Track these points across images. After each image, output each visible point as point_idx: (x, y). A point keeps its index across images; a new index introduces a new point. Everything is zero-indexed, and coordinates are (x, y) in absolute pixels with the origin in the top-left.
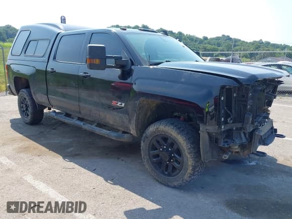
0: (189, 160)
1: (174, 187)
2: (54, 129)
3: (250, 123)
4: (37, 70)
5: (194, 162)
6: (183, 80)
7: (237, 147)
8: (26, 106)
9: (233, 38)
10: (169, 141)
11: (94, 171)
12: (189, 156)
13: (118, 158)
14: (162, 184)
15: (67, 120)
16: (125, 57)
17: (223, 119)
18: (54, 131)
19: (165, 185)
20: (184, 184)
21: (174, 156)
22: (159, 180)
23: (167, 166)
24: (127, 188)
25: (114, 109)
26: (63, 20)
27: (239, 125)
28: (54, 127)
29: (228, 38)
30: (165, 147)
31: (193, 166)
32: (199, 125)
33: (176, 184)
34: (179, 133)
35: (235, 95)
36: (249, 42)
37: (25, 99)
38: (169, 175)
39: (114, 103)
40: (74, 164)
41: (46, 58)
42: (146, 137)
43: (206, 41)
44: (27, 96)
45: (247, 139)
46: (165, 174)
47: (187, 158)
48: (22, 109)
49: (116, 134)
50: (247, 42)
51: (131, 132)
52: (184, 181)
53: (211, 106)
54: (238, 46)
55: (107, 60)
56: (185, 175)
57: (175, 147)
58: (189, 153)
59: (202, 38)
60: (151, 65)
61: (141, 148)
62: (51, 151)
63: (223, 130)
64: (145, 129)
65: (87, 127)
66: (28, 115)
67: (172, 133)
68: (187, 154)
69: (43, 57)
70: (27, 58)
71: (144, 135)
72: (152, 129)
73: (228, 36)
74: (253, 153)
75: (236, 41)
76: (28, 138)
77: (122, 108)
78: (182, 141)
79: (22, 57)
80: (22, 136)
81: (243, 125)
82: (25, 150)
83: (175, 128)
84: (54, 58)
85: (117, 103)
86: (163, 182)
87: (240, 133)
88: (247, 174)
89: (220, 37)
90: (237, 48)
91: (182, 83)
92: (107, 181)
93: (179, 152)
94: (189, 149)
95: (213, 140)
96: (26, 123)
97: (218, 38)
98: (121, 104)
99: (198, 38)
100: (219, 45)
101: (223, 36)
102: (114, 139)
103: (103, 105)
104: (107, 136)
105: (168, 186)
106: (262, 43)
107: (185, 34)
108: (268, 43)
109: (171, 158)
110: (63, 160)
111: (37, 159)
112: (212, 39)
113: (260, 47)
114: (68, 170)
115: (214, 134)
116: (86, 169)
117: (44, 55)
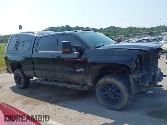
0: (125, 94)
1: (118, 110)
2: (38, 89)
3: (153, 71)
4: (25, 58)
5: (128, 95)
6: (116, 54)
7: (147, 84)
8: (20, 78)
9: (116, 27)
10: (112, 86)
11: (71, 108)
12: (125, 92)
13: (81, 100)
14: (111, 109)
15: (48, 83)
16: (81, 46)
17: (140, 71)
18: (38, 90)
19: (113, 110)
20: (124, 107)
21: (116, 93)
22: (109, 107)
23: (112, 99)
24: (93, 114)
25: (77, 73)
26: (20, 27)
27: (148, 73)
28: (37, 88)
29: (114, 27)
30: (110, 90)
31: (128, 97)
32: (129, 75)
33: (119, 108)
34: (118, 81)
35: (143, 58)
36: (125, 28)
37: (19, 74)
38: (114, 104)
39: (77, 70)
40: (59, 106)
41: (31, 51)
42: (99, 86)
43: (102, 31)
44: (20, 73)
45: (152, 79)
46: (112, 104)
47: (124, 93)
48: (17, 80)
49: (79, 87)
50: (124, 29)
51: (89, 84)
52: (124, 106)
53: (134, 65)
54: (120, 31)
55: (72, 48)
56: (124, 102)
57: (116, 89)
58: (125, 91)
59: (100, 29)
60: (96, 48)
61: (96, 92)
62: (42, 101)
63: (141, 76)
64: (97, 82)
65: (61, 85)
66: (21, 83)
67: (114, 82)
68: (124, 91)
69: (28, 50)
70: (18, 52)
71: (97, 85)
72: (102, 81)
73: (114, 26)
74: (156, 86)
75: (119, 28)
76: (26, 96)
77: (82, 72)
78: (120, 85)
79: (15, 51)
80: (21, 95)
81: (150, 73)
82: (27, 102)
83: (115, 79)
84: (36, 50)
85: (79, 70)
86: (111, 108)
87: (148, 77)
88: (152, 98)
89: (110, 27)
90: (119, 32)
91: (116, 55)
92: (81, 112)
93: (119, 91)
94: (125, 88)
95: (136, 82)
96: (20, 88)
97: (108, 28)
98: (82, 70)
99: (98, 29)
100: (109, 32)
101: (111, 26)
102: (79, 89)
103: (70, 72)
104: (74, 88)
105: (115, 110)
106: (132, 28)
107: (90, 28)
108: (135, 28)
109: (115, 95)
110: (51, 105)
111: (36, 107)
112: (105, 29)
113: (131, 30)
114: (57, 110)
115: (136, 79)
116: (67, 108)
117: (29, 49)
